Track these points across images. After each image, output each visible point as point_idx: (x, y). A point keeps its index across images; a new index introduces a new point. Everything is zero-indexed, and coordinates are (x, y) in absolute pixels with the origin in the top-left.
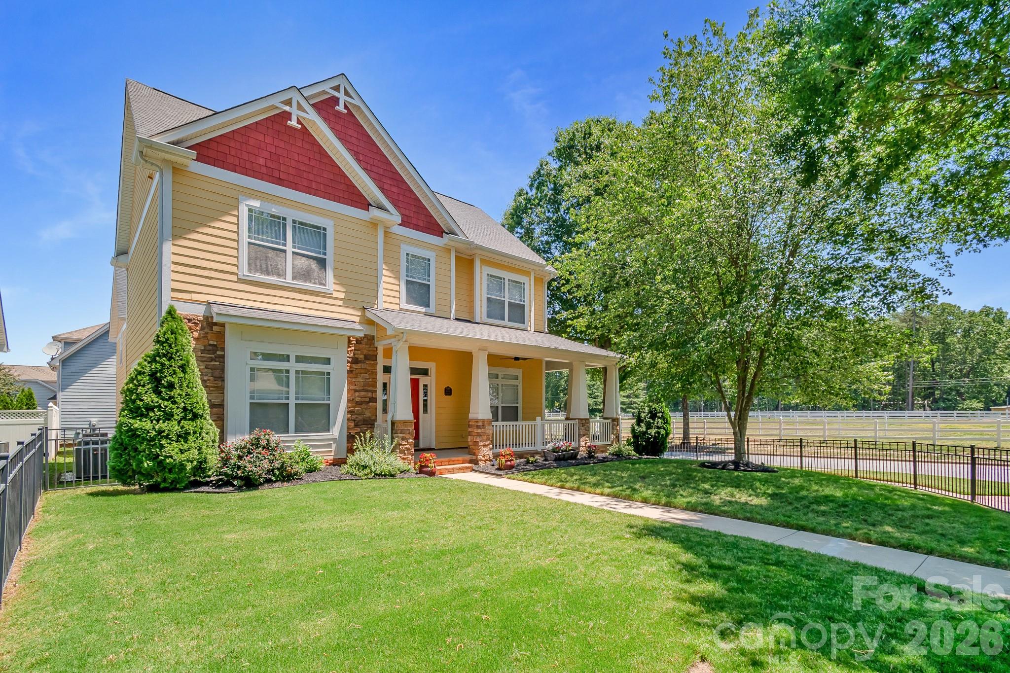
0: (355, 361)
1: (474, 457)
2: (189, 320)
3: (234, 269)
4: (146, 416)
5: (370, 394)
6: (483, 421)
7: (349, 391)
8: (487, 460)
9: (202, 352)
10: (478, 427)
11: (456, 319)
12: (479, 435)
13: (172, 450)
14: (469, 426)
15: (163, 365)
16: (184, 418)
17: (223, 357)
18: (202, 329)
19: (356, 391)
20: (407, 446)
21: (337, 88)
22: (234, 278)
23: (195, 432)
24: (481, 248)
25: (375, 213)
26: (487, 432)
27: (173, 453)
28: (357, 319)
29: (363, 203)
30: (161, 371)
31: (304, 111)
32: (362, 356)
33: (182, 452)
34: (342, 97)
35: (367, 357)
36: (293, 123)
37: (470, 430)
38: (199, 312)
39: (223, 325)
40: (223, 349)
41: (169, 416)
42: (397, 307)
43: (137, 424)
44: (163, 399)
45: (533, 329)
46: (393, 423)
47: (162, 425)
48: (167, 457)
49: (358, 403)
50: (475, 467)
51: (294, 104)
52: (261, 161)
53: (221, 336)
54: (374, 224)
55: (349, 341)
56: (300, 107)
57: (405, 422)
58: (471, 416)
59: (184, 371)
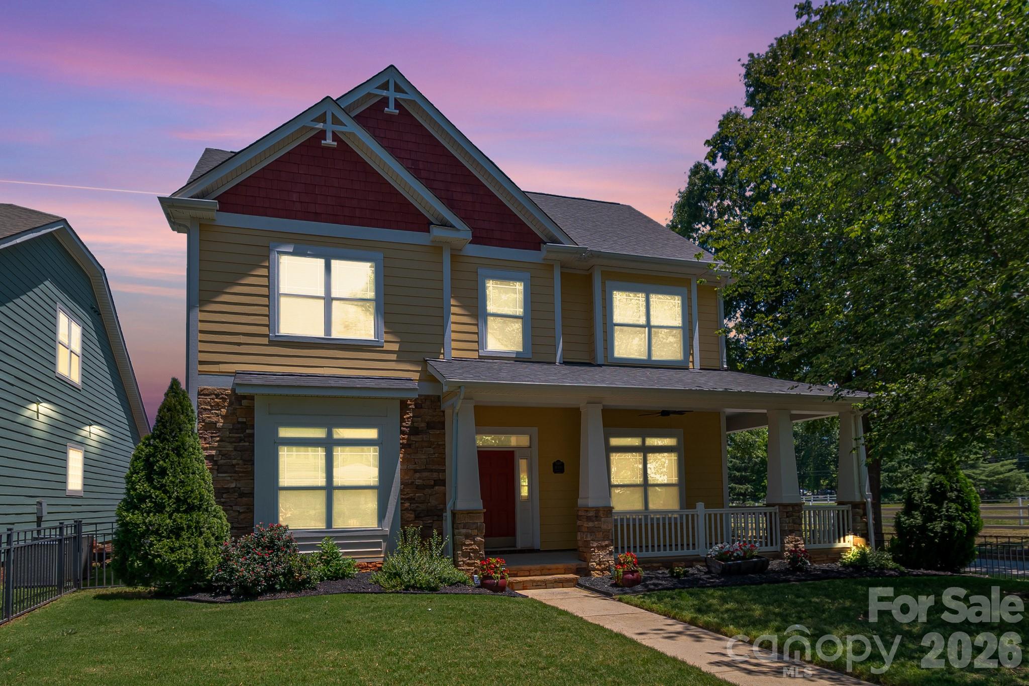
0: (414, 431)
1: (584, 565)
2: (217, 396)
3: (265, 330)
4: (138, 508)
5: (435, 475)
7: (404, 472)
8: (605, 569)
9: (231, 431)
10: (589, 519)
11: (565, 363)
12: (591, 531)
13: (160, 547)
14: (579, 517)
15: (156, 447)
16: (177, 510)
17: (252, 435)
18: (231, 404)
19: (416, 471)
20: (474, 547)
21: (385, 86)
22: (265, 341)
23: (189, 527)
24: (599, 255)
25: (437, 232)
26: (604, 527)
27: (162, 552)
28: (416, 376)
29: (421, 223)
30: (154, 455)
31: (342, 124)
32: (423, 425)
33: (172, 550)
34: (391, 94)
35: (430, 425)
36: (329, 142)
37: (579, 523)
38: (226, 385)
39: (251, 398)
40: (252, 427)
41: (159, 508)
42: (475, 355)
43: (129, 517)
44: (155, 488)
45: (697, 366)
46: (454, 514)
47: (151, 518)
48: (155, 557)
49: (419, 488)
50: (582, 580)
51: (329, 118)
52: (295, 197)
53: (250, 411)
54: (437, 248)
55: (404, 405)
56: (336, 121)
57: (470, 513)
58: (580, 502)
59: (179, 455)
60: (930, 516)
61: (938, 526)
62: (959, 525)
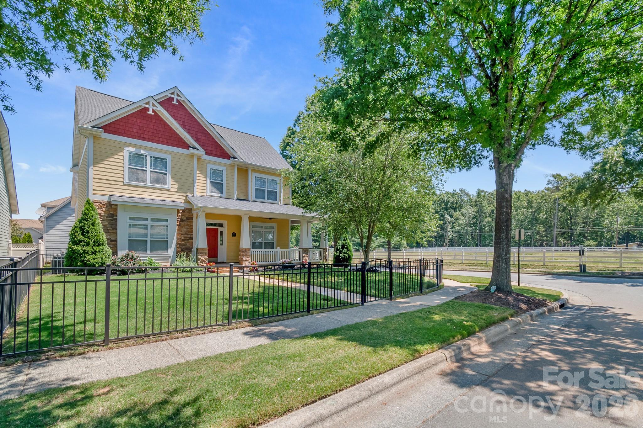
0: (182, 220)
1: (241, 266)
2: (101, 203)
3: (122, 180)
4: (79, 244)
5: (189, 236)
6: (246, 249)
7: (178, 234)
9: (107, 217)
10: (243, 252)
11: (238, 199)
12: (244, 255)
13: (89, 258)
14: (240, 251)
15: (84, 223)
16: (94, 245)
17: (117, 219)
18: (107, 207)
19: (182, 234)
20: (204, 260)
21: (173, 93)
22: (122, 184)
23: (99, 251)
25: (192, 151)
26: (248, 254)
27: (90, 260)
28: (183, 201)
29: (186, 146)
30: (84, 226)
31: (156, 106)
32: (185, 218)
33: (94, 259)
34: (175, 97)
35: (188, 219)
36: (150, 112)
37: (240, 253)
38: (105, 199)
39: (117, 205)
40: (116, 216)
41: (88, 244)
42: (205, 194)
43: (75, 247)
44: (85, 237)
45: (282, 203)
46: (197, 249)
47: (85, 248)
48: (87, 261)
49: (183, 240)
50: (240, 270)
51: (151, 104)
52: (135, 130)
53: (116, 209)
54: (192, 156)
55: (178, 211)
56: (153, 105)
57: (203, 249)
58: (240, 246)
59: (93, 226)
60: (340, 253)
61: (342, 255)
62: (346, 255)
